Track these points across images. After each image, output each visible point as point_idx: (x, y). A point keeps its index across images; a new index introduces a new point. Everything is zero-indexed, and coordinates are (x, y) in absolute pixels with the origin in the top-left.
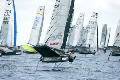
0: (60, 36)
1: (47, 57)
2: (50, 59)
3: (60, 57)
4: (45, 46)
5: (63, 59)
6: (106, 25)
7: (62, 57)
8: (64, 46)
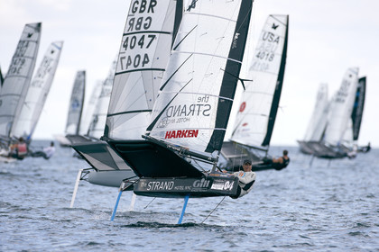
0: (203, 108)
1: (153, 177)
2: (167, 185)
3: (203, 180)
4: (147, 138)
5: (214, 187)
6: (84, 73)
7: (212, 180)
8: (217, 142)
